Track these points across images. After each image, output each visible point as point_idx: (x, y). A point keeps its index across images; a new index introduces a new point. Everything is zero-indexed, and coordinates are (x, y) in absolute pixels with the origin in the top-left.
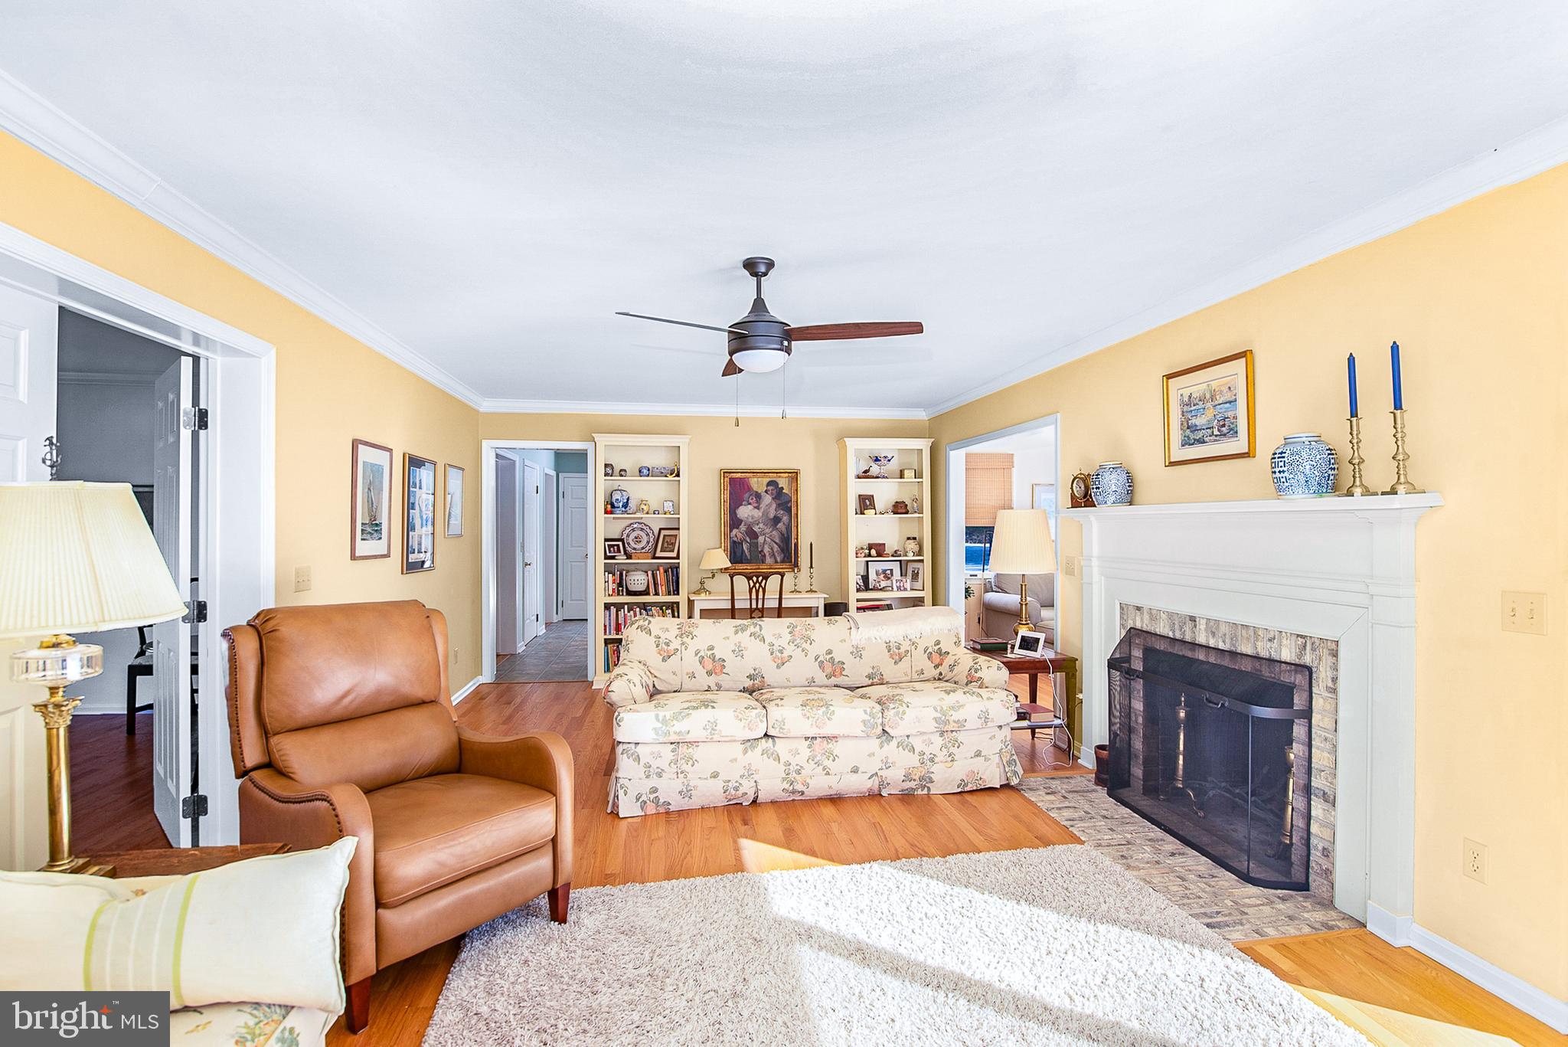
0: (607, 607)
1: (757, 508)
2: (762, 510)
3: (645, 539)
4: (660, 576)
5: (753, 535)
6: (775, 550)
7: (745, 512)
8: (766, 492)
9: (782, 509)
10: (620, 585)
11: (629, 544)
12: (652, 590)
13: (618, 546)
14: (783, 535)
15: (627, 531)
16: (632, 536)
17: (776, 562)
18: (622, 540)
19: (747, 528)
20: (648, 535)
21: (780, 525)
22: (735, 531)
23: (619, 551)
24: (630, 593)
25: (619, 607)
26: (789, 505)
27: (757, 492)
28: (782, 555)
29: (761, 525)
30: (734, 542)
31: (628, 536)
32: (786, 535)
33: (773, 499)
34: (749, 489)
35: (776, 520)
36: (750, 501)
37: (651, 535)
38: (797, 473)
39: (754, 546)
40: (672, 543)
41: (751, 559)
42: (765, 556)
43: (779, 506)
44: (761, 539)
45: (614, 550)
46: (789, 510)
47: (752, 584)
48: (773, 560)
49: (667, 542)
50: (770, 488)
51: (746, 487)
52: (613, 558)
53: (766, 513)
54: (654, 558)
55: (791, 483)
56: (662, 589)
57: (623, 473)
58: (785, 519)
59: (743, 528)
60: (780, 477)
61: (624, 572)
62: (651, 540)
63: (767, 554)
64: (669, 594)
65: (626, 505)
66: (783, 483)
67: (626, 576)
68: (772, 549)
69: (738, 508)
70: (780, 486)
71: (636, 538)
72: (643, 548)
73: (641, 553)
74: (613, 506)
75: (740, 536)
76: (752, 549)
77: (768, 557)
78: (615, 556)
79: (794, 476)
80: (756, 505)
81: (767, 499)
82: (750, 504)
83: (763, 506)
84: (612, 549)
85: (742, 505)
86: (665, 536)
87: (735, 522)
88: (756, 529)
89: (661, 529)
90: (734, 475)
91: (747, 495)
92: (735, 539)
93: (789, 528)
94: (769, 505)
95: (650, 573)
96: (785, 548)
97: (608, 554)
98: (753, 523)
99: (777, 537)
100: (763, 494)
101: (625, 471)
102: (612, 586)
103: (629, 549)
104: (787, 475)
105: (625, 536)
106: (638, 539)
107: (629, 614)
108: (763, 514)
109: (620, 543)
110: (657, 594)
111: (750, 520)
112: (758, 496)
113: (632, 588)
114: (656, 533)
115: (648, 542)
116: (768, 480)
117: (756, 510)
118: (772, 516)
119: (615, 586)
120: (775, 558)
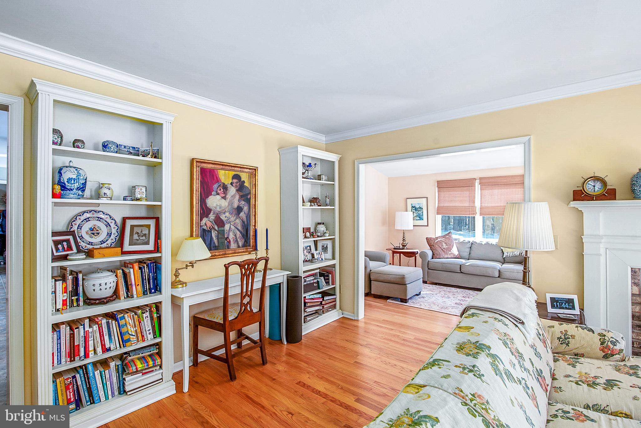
0: (56, 327)
1: (224, 198)
2: (228, 200)
3: (104, 231)
4: (134, 274)
5: (219, 222)
6: (238, 236)
7: (214, 201)
8: (232, 184)
9: (244, 200)
10: (75, 292)
11: (81, 237)
12: (122, 291)
13: (68, 241)
14: (243, 222)
15: (78, 222)
16: (87, 227)
17: (239, 247)
18: (72, 233)
19: (216, 217)
20: (108, 225)
21: (242, 214)
22: (205, 220)
23: (70, 248)
24: (89, 302)
25: (73, 324)
26: (249, 197)
27: (224, 184)
28: (243, 240)
29: (227, 214)
30: (204, 230)
31: (80, 227)
32: (246, 223)
33: (237, 190)
34: (218, 180)
35: (239, 209)
36: (219, 192)
37: (113, 225)
38: (255, 169)
39: (221, 233)
40: (145, 235)
41: (218, 246)
42: (229, 242)
43: (241, 197)
44: (227, 227)
45: (64, 248)
46: (248, 201)
47: (244, 272)
48: (236, 245)
49: (138, 233)
50: (235, 181)
51: (215, 178)
52: (65, 258)
53: (231, 203)
54: (124, 253)
55: (250, 177)
56: (136, 290)
57: (80, 144)
58: (246, 208)
59: (212, 216)
60: (243, 172)
61: (80, 276)
62: (114, 231)
63: (232, 240)
64: (145, 293)
65: (82, 188)
66: (244, 177)
67: (83, 279)
68: (235, 236)
69: (208, 197)
70: (242, 180)
71: (92, 229)
72: (102, 242)
73: (104, 249)
74: (64, 188)
75: (209, 224)
76: (220, 236)
77: (232, 243)
78: (67, 255)
79: (253, 172)
80: (224, 195)
81: (232, 191)
82: (218, 194)
83: (229, 196)
84: (60, 246)
85: (211, 195)
86: (132, 227)
87: (205, 211)
88: (223, 217)
89: (124, 220)
90: (205, 166)
91: (215, 186)
92: (205, 227)
93: (248, 216)
94: (233, 196)
95: (120, 272)
96: (245, 234)
97: (55, 254)
98: (220, 212)
99: (239, 225)
100: (229, 186)
101: (83, 142)
102: (61, 297)
103: (82, 244)
104: (248, 170)
105: (75, 228)
106: (94, 232)
107: (90, 330)
108: (229, 205)
109: (71, 238)
110: (129, 295)
111: (218, 209)
112: (225, 188)
113: (92, 295)
114: (119, 221)
115: (109, 235)
116: (234, 173)
117: (223, 200)
118: (236, 205)
119: (66, 296)
120: (238, 244)
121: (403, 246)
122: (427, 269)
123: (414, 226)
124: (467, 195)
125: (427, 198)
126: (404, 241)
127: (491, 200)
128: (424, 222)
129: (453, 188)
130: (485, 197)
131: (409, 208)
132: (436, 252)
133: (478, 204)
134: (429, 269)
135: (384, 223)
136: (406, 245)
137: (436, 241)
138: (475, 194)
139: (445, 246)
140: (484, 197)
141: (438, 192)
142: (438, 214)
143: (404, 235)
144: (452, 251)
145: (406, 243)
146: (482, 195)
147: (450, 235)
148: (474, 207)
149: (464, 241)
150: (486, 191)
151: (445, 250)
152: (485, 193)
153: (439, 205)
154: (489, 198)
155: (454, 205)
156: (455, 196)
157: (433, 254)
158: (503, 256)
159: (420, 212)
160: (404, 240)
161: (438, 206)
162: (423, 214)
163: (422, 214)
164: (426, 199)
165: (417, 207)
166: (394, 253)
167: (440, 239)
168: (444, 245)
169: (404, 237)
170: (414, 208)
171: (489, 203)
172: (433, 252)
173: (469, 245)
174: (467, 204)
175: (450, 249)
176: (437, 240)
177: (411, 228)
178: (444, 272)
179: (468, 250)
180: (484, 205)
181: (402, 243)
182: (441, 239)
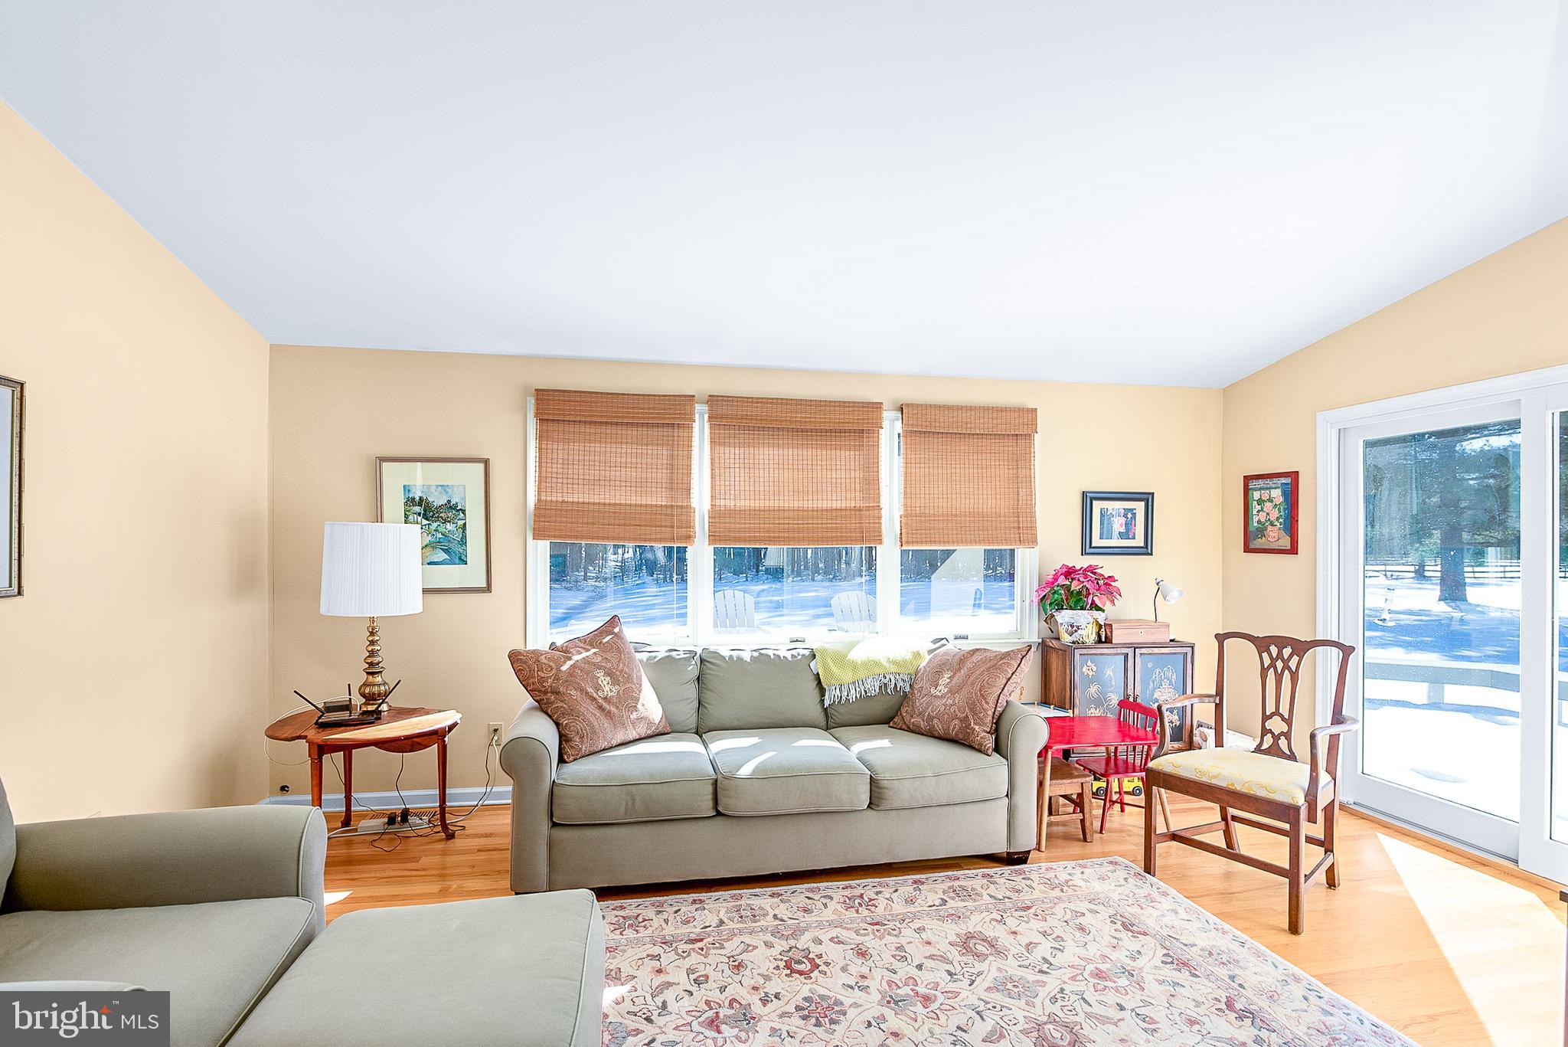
121: (370, 698)
122: (544, 826)
123: (425, 591)
124: (660, 462)
125: (486, 462)
126: (372, 674)
127: (747, 484)
128: (472, 573)
129: (603, 429)
130: (727, 474)
131: (393, 503)
132: (575, 726)
133: (701, 500)
134: (555, 825)
135: (243, 580)
136: (387, 694)
137: (564, 668)
138: (689, 457)
139: (608, 688)
140: (722, 471)
141: (541, 437)
142: (538, 534)
143: (372, 643)
144: (639, 706)
145: (385, 684)
146: (717, 465)
147: (616, 630)
148: (688, 509)
149: (674, 654)
150: (732, 449)
151: (613, 709)
152: (727, 456)
153: (543, 498)
154: (742, 479)
155: (607, 501)
156: (613, 460)
157: (561, 736)
158: (822, 701)
159: (450, 527)
160: (373, 669)
161: (539, 500)
162: (464, 537)
163: (458, 536)
164: (482, 466)
165: (437, 500)
166: (320, 750)
167: (579, 653)
168: (604, 681)
169: (372, 653)
170: (417, 509)
171: (742, 497)
172: (557, 724)
173: (693, 669)
174: (660, 499)
175: (629, 699)
176: (570, 663)
177: (414, 604)
178: (636, 829)
179: (692, 691)
180: (723, 503)
181: (365, 685)
182: (585, 654)
